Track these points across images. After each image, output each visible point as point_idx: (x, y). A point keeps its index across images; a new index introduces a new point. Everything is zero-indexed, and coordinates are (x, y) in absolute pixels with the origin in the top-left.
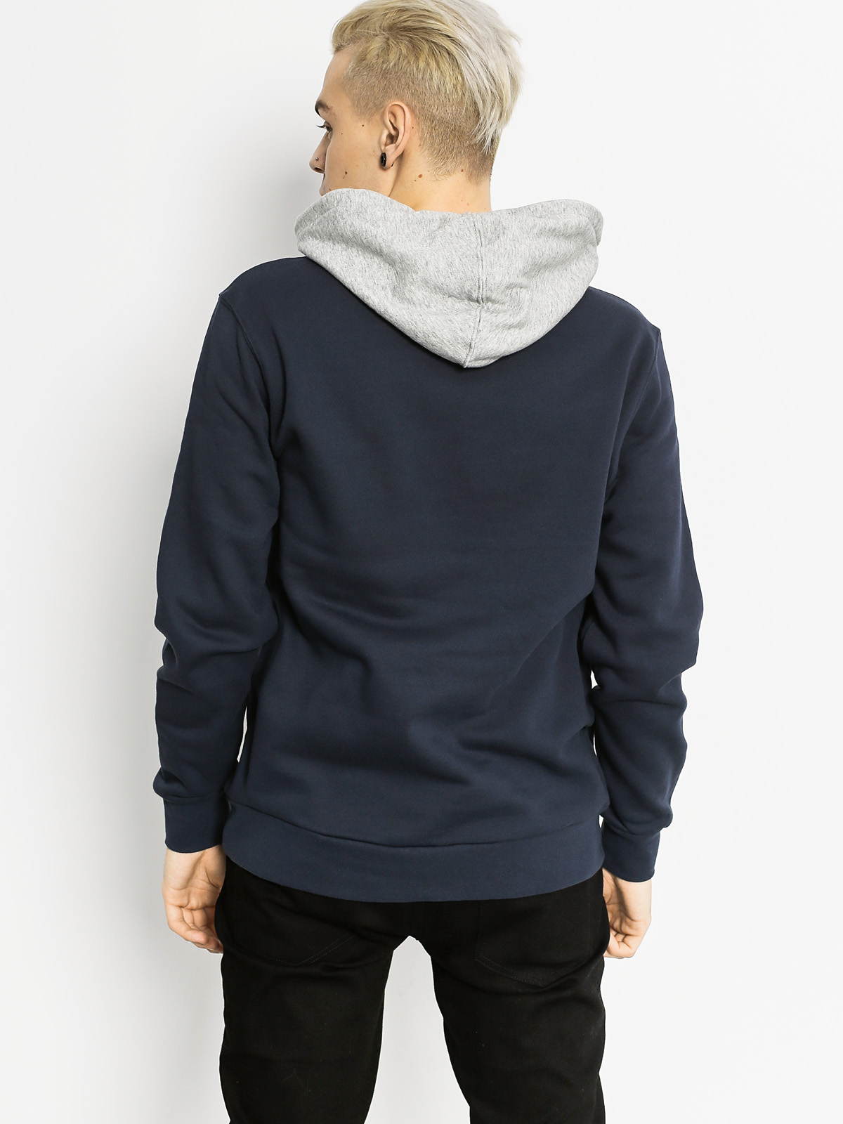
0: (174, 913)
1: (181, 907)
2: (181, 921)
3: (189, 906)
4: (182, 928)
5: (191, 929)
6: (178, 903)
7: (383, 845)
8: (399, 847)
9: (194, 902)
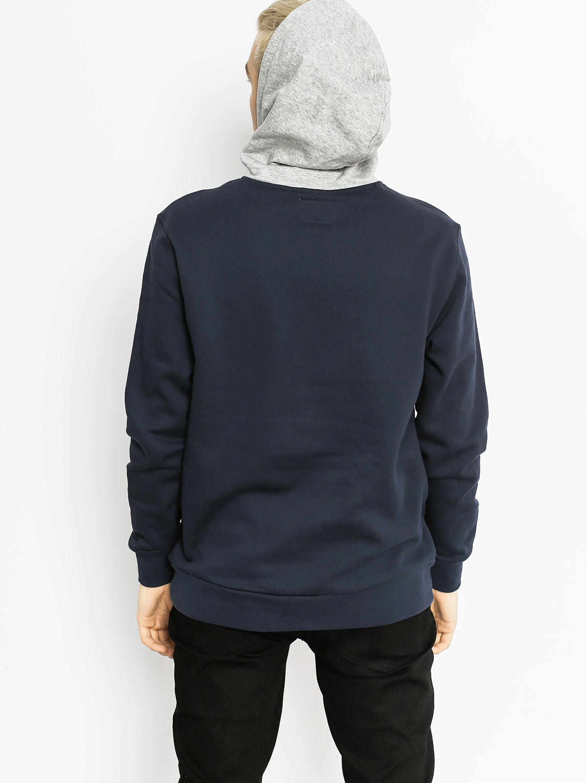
0: (145, 632)
1: (149, 628)
2: (149, 638)
3: (155, 628)
4: (150, 642)
5: (156, 643)
6: (147, 626)
7: (270, 594)
8: (281, 596)
9: (158, 625)
